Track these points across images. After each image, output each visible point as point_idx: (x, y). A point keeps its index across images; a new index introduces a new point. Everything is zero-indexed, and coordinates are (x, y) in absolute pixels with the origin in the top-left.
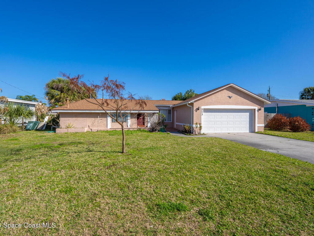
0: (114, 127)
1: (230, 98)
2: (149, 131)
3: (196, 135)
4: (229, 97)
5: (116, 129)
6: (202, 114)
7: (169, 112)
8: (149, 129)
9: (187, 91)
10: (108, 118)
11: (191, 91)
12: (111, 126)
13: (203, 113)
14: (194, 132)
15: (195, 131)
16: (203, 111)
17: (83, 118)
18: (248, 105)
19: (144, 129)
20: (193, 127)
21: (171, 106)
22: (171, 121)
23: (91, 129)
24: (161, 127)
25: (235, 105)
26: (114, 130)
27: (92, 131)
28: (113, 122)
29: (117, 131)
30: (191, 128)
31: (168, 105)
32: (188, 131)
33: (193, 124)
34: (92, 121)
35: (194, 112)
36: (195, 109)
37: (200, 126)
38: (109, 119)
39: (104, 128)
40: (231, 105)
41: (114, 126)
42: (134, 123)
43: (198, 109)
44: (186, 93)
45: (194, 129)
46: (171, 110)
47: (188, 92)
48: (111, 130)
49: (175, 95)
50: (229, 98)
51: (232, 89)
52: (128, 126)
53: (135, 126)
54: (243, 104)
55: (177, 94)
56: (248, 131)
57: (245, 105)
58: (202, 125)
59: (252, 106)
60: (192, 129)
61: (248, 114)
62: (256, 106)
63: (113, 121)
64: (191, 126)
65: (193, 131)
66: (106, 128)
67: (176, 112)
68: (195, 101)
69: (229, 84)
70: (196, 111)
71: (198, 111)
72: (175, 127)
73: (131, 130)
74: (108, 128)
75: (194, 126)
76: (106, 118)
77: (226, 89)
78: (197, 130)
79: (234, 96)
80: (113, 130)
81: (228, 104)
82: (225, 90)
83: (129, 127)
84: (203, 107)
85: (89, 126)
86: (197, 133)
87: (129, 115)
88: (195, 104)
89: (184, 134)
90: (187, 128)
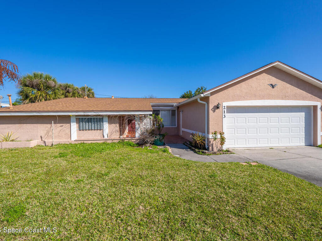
0: (83, 138)
1: (273, 87)
2: (138, 144)
3: (215, 153)
4: (272, 85)
5: (84, 142)
6: (224, 117)
7: (173, 113)
8: (138, 141)
9: (197, 89)
10: (72, 124)
11: (202, 89)
12: (78, 137)
13: (226, 114)
14: (210, 148)
15: (212, 144)
16: (225, 110)
17: (32, 125)
18: (304, 99)
19: (130, 141)
20: (208, 139)
21: (175, 104)
22: (175, 126)
23: (45, 142)
24: (156, 137)
25: (282, 99)
26: (82, 143)
27: (46, 146)
28: (80, 130)
29: (86, 144)
30: (204, 140)
31: (171, 104)
32: (201, 145)
33: (208, 133)
34: (47, 129)
35: (211, 112)
36: (211, 107)
37: (221, 137)
38: (74, 126)
39: (65, 140)
40: (274, 99)
41: (81, 137)
42: (114, 130)
43: (217, 107)
44: (197, 91)
45: (210, 142)
46: (175, 110)
47: (199, 90)
48: (76, 142)
49: (184, 94)
50: (270, 88)
51: (276, 72)
52: (104, 136)
53: (116, 136)
54: (295, 98)
55: (186, 92)
56: (303, 144)
57: (299, 100)
58: (225, 136)
59: (310, 100)
60: (206, 142)
61: (303, 114)
62: (318, 101)
63: (79, 127)
64: (204, 137)
65: (208, 145)
66: (69, 140)
67: (182, 114)
68: (212, 94)
69: (271, 63)
70: (214, 111)
71: (217, 111)
72: (181, 134)
73: (109, 142)
74: (72, 140)
75: (211, 136)
76: (68, 123)
77: (267, 72)
78: (215, 145)
79: (280, 84)
80: (80, 142)
81: (270, 97)
82: (264, 74)
83: (106, 137)
84: (225, 104)
85: (41, 137)
86: (215, 150)
87: (106, 119)
88: (211, 98)
89: (193, 150)
90: (198, 140)
